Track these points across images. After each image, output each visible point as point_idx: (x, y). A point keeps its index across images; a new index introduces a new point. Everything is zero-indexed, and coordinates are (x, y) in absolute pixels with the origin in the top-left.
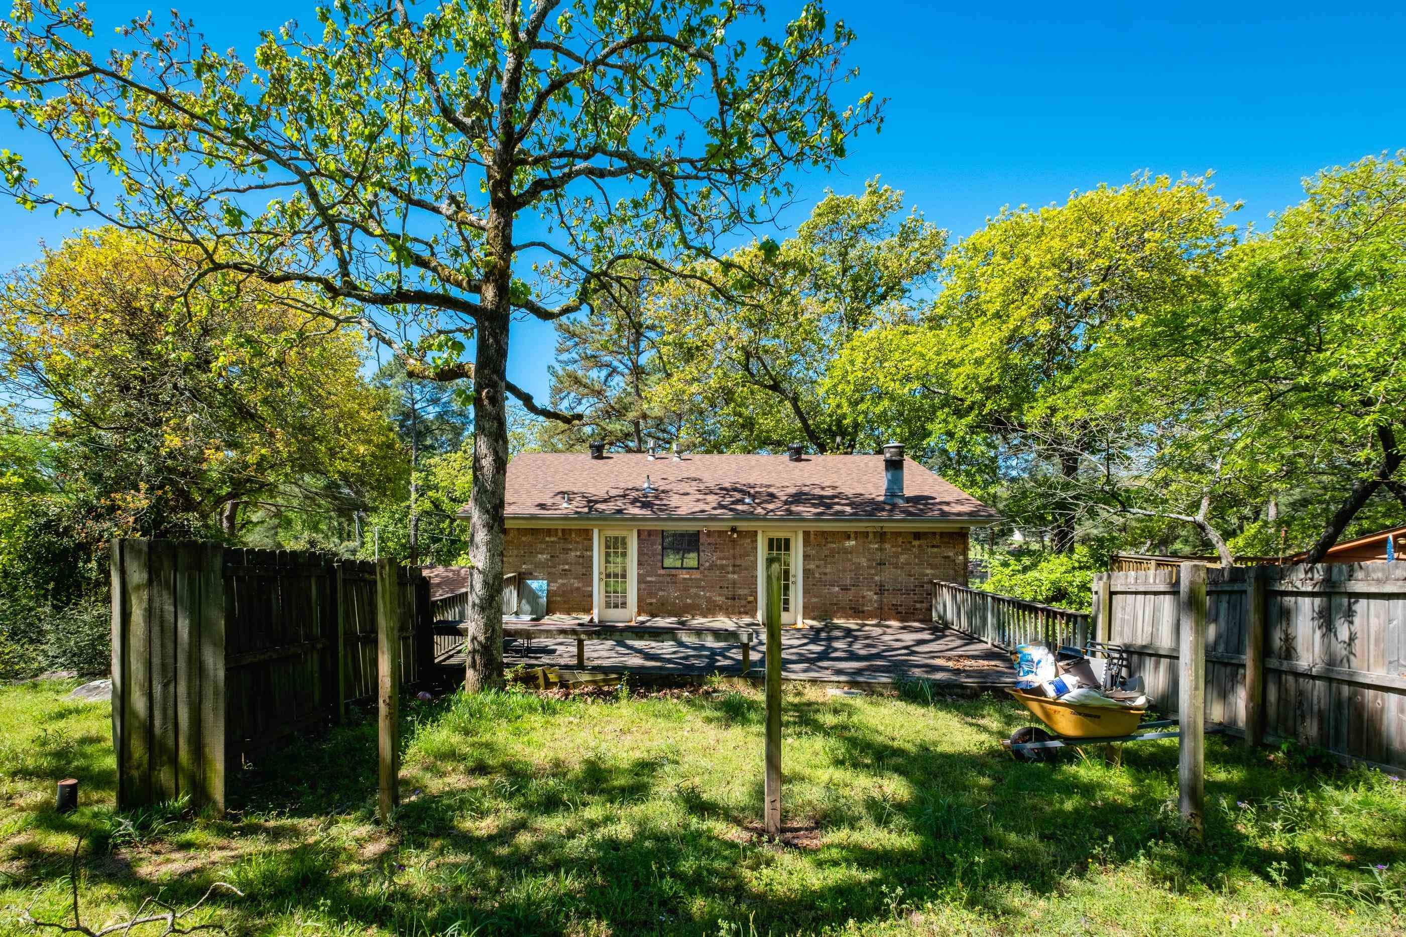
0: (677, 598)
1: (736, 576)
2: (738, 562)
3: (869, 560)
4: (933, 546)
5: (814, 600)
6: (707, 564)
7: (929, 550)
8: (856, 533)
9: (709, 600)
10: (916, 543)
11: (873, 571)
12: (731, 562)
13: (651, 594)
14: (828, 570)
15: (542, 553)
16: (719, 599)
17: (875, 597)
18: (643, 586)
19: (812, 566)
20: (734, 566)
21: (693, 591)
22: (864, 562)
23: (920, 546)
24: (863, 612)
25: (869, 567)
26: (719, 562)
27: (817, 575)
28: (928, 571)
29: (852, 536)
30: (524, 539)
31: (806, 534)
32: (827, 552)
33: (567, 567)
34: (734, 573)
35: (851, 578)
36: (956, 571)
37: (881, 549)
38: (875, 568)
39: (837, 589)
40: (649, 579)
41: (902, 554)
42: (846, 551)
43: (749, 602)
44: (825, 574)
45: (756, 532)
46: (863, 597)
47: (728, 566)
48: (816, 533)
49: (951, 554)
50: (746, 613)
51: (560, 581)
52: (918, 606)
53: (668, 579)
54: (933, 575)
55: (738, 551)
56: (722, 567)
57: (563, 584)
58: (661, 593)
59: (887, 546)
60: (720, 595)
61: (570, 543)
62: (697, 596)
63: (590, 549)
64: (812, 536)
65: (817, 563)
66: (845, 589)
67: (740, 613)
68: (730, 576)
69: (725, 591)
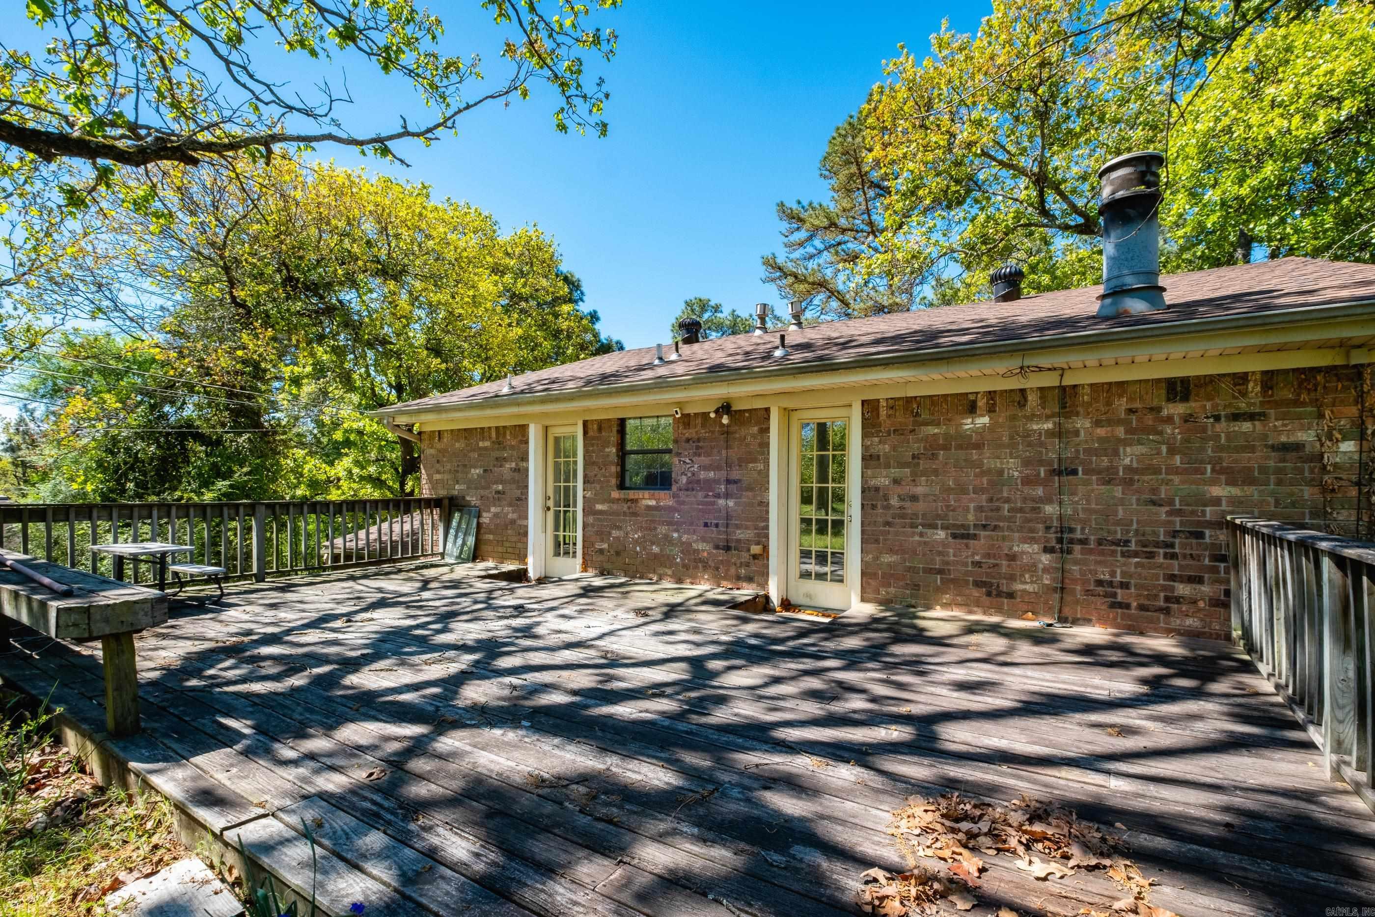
0: (636, 542)
1: (731, 503)
2: (735, 475)
3: (1027, 463)
4: (1236, 417)
5: (887, 559)
6: (684, 479)
7: (1222, 426)
8: (991, 394)
9: (687, 549)
10: (1177, 409)
11: (1040, 491)
12: (722, 475)
13: (602, 535)
14: (919, 490)
15: (475, 467)
16: (704, 548)
17: (1046, 559)
18: (591, 519)
19: (882, 481)
20: (728, 482)
21: (662, 530)
22: (1013, 467)
23: (1187, 419)
24: (1011, 595)
25: (1027, 481)
26: (703, 475)
27: (894, 502)
28: (1217, 491)
29: (981, 403)
30: (457, 445)
31: (870, 407)
32: (917, 447)
33: (500, 487)
34: (727, 496)
35: (980, 509)
36: (1325, 489)
37: (1059, 433)
38: (1045, 483)
39: (941, 534)
40: (599, 507)
41: (1126, 443)
42: (969, 443)
43: (755, 557)
44: (914, 498)
45: (767, 410)
46: (1012, 557)
47: (717, 481)
48: (893, 404)
49: (1307, 436)
50: (750, 579)
51: (493, 509)
52: (1183, 589)
53: (625, 507)
54: (1237, 504)
55: (734, 453)
56: (709, 485)
57: (496, 515)
58: (615, 533)
59: (1082, 423)
60: (703, 539)
61: (504, 448)
62: (667, 538)
63: (525, 458)
64: (883, 412)
65: (895, 472)
66: (962, 535)
67: (739, 578)
68: (721, 502)
69: (713, 533)
